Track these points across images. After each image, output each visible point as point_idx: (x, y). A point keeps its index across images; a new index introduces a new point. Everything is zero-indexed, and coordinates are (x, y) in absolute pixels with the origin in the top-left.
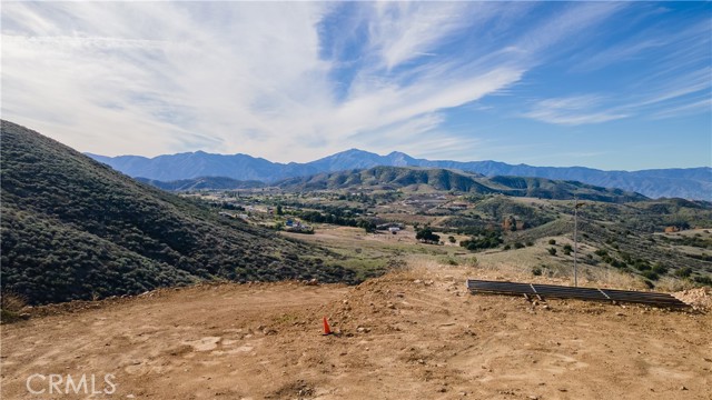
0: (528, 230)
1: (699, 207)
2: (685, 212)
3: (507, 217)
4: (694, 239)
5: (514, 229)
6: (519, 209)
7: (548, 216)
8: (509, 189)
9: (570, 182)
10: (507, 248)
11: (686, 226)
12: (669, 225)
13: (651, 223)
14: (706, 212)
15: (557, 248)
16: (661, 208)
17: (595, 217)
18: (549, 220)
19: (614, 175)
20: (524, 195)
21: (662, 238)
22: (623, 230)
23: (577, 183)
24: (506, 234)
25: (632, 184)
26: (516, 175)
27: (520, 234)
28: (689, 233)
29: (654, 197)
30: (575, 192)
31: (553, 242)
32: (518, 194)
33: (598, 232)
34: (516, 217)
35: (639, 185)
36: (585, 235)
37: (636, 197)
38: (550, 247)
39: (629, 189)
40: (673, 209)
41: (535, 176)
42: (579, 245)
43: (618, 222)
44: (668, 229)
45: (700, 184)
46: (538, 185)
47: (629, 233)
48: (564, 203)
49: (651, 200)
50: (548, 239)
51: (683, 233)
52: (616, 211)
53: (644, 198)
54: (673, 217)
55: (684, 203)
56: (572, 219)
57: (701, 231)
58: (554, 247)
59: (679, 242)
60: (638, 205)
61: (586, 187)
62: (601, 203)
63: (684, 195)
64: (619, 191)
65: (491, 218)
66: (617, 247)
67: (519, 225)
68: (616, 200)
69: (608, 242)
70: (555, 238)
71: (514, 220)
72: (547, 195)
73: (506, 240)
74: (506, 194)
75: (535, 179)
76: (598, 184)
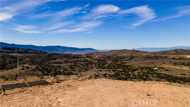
0: (15, 63)
1: (58, 55)
2: (55, 56)
3: (8, 60)
4: (57, 62)
5: (11, 63)
6: (12, 57)
7: (22, 59)
8: (9, 51)
9: (28, 49)
10: (8, 69)
11: (56, 59)
12: (52, 59)
13: (48, 59)
14: (59, 56)
15: (24, 68)
16: (50, 55)
17: (35, 58)
18: (22, 60)
19: (40, 47)
20: (14, 53)
21: (51, 62)
22: (42, 61)
23: (30, 49)
24: (7, 65)
25: (44, 49)
26: (11, 47)
27: (12, 65)
28: (56, 61)
29: (49, 53)
30: (30, 52)
31: (23, 66)
32: (12, 53)
33: (36, 62)
34: (11, 60)
35: (46, 50)
36: (32, 63)
37: (45, 53)
38: (22, 68)
39: (43, 51)
40: (53, 55)
41: (17, 47)
42: (31, 66)
43: (41, 59)
44: (52, 60)
45: (58, 50)
46: (19, 50)
47: (43, 62)
48: (27, 55)
49: (48, 53)
50: (22, 65)
51: (55, 61)
52: (40, 56)
53: (47, 53)
54: (53, 57)
55: (55, 54)
56: (29, 59)
57: (58, 60)
58: (23, 67)
59: (54, 63)
60: (45, 55)
61: (33, 50)
62: (36, 55)
63: (55, 52)
64: (41, 51)
65: (2, 60)
66: (41, 66)
67: (12, 62)
68: (40, 54)
69: (39, 65)
70: (24, 65)
71: (11, 61)
72: (22, 53)
73: (8, 67)
74: (8, 53)
75: (18, 48)
76: (36, 50)
